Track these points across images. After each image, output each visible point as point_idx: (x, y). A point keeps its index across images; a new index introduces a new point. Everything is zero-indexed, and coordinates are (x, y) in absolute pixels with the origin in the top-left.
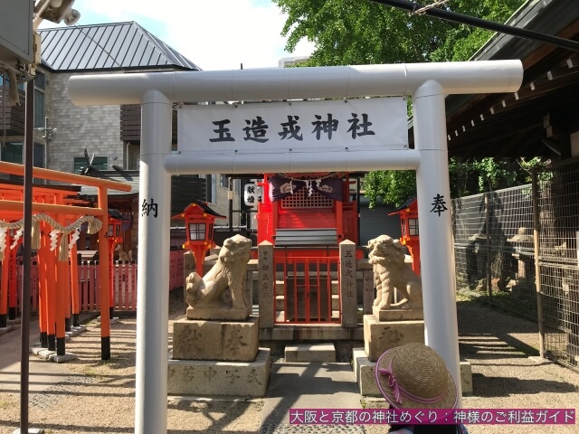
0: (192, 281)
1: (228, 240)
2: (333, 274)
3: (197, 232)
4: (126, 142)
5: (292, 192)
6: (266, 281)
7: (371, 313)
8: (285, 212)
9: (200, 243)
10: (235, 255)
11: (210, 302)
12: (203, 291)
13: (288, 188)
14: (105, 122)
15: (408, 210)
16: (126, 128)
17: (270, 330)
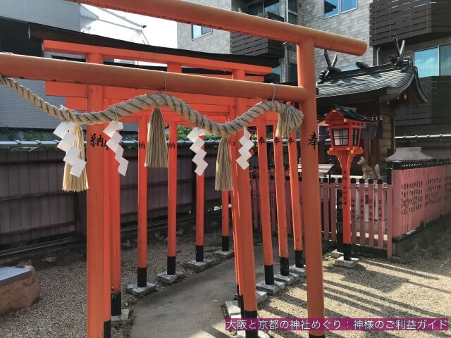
4: (376, 47)
16: (377, 32)
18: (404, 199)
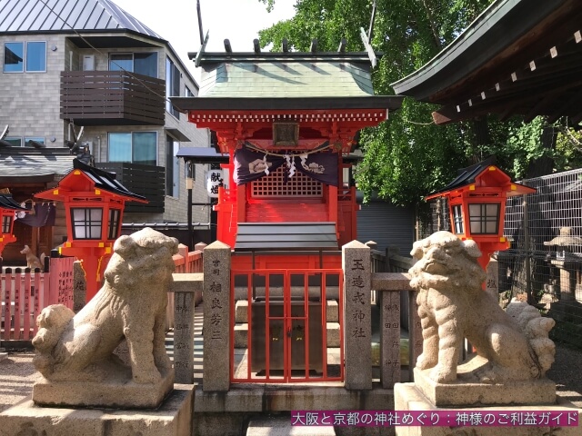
0: (48, 323)
1: (123, 237)
2: (329, 290)
3: (88, 224)
4: (67, 121)
5: (267, 172)
6: (217, 310)
7: (411, 380)
8: (258, 202)
9: (91, 245)
10: (136, 271)
11: (84, 369)
12: (68, 345)
13: (260, 165)
14: (41, 96)
15: (472, 188)
16: (67, 104)
17: (222, 395)
18: (63, 287)
